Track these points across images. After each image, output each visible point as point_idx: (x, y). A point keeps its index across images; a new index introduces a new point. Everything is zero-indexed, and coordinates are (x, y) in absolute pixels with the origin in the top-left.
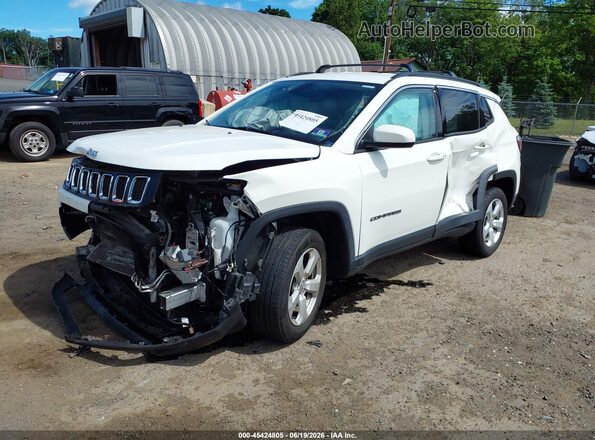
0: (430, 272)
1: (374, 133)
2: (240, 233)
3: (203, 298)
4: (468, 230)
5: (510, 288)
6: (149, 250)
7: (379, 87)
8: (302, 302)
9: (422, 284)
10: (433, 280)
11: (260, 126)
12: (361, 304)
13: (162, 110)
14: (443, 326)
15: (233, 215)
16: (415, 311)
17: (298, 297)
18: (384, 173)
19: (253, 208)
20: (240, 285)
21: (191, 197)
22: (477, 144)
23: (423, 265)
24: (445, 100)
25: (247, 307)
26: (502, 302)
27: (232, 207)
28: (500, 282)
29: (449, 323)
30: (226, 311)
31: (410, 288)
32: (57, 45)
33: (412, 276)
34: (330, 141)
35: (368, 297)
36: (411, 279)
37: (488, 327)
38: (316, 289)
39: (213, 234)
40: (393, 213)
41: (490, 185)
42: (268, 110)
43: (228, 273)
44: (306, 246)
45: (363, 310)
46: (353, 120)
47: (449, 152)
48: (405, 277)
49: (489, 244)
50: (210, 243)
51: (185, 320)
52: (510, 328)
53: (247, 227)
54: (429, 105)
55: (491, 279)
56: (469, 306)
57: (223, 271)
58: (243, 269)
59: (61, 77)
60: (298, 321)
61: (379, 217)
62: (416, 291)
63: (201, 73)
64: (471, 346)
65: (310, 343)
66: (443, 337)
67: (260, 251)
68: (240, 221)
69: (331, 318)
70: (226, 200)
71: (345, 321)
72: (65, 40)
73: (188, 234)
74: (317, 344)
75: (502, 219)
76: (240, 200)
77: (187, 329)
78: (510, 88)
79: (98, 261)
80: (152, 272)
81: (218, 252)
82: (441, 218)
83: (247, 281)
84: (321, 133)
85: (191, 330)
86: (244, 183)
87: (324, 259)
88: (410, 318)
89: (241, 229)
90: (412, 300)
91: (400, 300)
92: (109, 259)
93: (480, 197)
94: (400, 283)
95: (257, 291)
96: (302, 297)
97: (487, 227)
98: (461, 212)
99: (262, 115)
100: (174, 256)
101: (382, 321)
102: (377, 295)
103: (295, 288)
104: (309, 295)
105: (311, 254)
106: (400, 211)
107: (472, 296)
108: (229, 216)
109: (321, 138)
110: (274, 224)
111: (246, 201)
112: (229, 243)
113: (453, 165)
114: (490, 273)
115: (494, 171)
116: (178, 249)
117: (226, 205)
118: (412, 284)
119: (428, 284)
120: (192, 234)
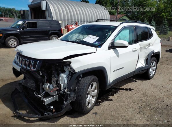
0: (133, 85)
1: (115, 43)
2: (70, 78)
3: (58, 100)
4: (145, 71)
5: (159, 91)
6: (40, 84)
7: (116, 27)
8: (91, 99)
9: (130, 90)
10: (134, 88)
11: (77, 40)
12: (110, 97)
13: (50, 32)
14: (138, 106)
15: (67, 72)
16: (128, 100)
17: (90, 98)
18: (118, 56)
19: (74, 70)
20: (70, 96)
21: (53, 66)
22: (148, 44)
23: (130, 82)
24: (138, 30)
25: (72, 103)
26: (157, 96)
27: (67, 70)
28: (155, 88)
29: (140, 105)
30: (65, 105)
31: (126, 91)
32: (22, 12)
33: (127, 86)
34: (100, 46)
35: (113, 95)
36: (127, 88)
37: (153, 106)
38: (96, 95)
39: (60, 79)
40: (121, 69)
41: (152, 57)
42: (80, 35)
43: (65, 92)
44: (92, 81)
45: (111, 100)
46: (108, 38)
47: (139, 48)
48: (125, 87)
49: (151, 75)
50: (59, 82)
51: (52, 107)
52: (160, 106)
53: (72, 76)
54: (132, 32)
55: (152, 87)
56: (146, 98)
57: (64, 92)
58: (70, 90)
59: (20, 23)
60: (90, 106)
61: (116, 70)
62: (128, 92)
63: (63, 20)
64: (147, 114)
65: (94, 113)
66: (138, 111)
67: (77, 84)
68: (69, 74)
69: (101, 103)
70: (65, 67)
71: (105, 104)
72: (24, 11)
73: (52, 79)
74: (96, 114)
75: (155, 67)
76: (69, 68)
77: (52, 110)
78: (155, 22)
79: (25, 85)
80: (41, 91)
81: (62, 85)
82: (136, 68)
83: (72, 95)
84: (97, 43)
85: (54, 110)
86: (70, 62)
87: (98, 84)
88: (127, 103)
89: (70, 77)
90: (127, 96)
91: (123, 96)
92: (29, 84)
93: (149, 60)
94: (123, 89)
95: (75, 98)
96: (91, 98)
97: (151, 70)
98: (143, 66)
99: (78, 37)
100: (47, 87)
101: (117, 104)
102: (116, 94)
103: (88, 96)
104: (93, 97)
105: (94, 84)
106: (123, 68)
107: (147, 94)
108: (66, 73)
109: (97, 45)
110: (81, 75)
111: (71, 68)
112: (66, 82)
113: (140, 51)
114: (152, 85)
115: (153, 52)
116: (49, 84)
117: (65, 69)
118: (127, 90)
119: (132, 90)
120: (54, 79)
